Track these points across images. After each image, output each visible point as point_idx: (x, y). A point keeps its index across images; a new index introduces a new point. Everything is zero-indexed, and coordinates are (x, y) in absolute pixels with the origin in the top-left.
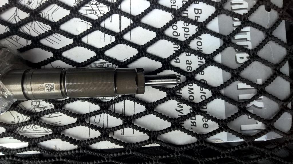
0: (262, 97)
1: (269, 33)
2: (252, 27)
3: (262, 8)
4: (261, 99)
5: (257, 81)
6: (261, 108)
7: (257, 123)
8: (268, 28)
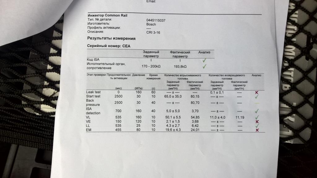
0: (294, 115)
1: (306, 74)
2: (295, 69)
3: (304, 57)
4: (293, 116)
5: (293, 104)
6: (293, 122)
7: (289, 131)
8: (305, 71)
